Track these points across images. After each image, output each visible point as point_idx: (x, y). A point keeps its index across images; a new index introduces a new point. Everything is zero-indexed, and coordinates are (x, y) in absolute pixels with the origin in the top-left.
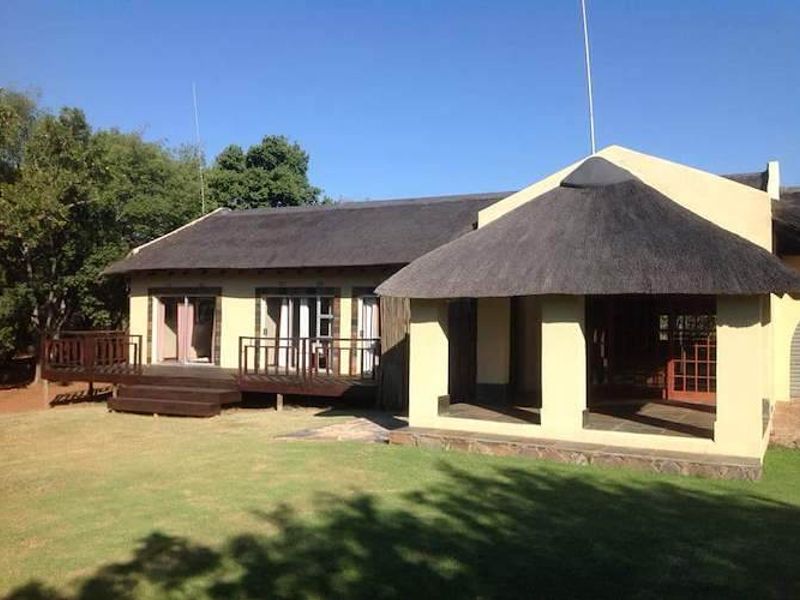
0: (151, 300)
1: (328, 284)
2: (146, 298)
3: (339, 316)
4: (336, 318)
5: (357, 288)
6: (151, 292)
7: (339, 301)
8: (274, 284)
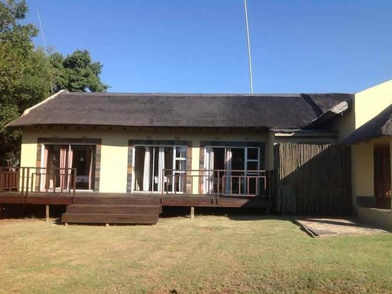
0: (40, 146)
1: (183, 138)
2: (36, 145)
3: (191, 158)
4: (188, 160)
5: (203, 141)
6: (40, 141)
7: (191, 149)
8: (144, 137)
